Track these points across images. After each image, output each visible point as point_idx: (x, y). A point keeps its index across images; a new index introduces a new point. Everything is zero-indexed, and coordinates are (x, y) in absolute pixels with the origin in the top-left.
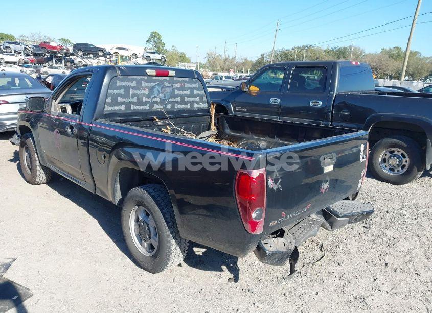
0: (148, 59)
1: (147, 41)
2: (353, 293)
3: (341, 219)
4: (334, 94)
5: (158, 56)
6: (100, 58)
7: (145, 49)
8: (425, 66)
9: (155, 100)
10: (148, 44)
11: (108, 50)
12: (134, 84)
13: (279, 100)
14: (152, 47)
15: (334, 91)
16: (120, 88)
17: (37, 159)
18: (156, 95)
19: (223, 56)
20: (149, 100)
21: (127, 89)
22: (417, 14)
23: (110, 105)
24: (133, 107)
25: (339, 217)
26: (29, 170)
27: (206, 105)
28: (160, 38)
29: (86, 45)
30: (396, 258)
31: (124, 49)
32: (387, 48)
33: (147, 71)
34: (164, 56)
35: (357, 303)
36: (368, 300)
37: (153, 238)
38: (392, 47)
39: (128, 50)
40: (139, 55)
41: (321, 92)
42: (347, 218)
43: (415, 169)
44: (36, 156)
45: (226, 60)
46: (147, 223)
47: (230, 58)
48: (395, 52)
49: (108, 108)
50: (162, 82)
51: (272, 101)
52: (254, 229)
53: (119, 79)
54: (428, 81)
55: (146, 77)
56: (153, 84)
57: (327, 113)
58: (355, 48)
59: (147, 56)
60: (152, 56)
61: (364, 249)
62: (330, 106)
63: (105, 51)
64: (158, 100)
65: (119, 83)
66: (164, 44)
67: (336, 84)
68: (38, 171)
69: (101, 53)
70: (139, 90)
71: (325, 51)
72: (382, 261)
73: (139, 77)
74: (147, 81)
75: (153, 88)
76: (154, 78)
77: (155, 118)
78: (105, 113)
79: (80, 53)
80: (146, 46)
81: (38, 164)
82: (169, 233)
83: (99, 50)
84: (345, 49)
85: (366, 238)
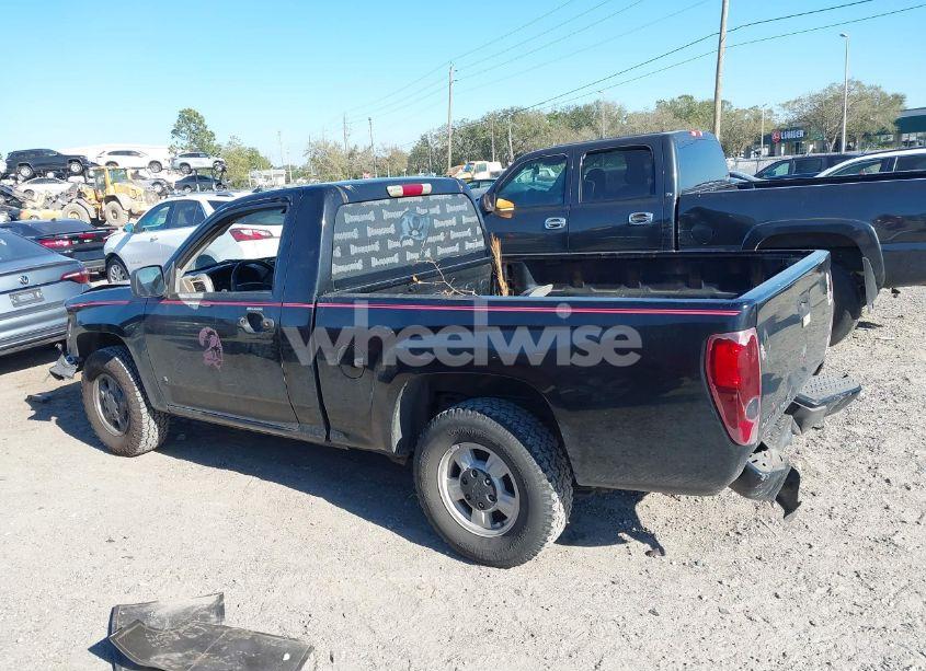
0: (186, 169)
1: (174, 132)
2: (866, 534)
3: (819, 408)
4: (673, 196)
5: (207, 162)
6: (72, 178)
7: (171, 149)
8: (744, 127)
9: (406, 243)
10: (177, 138)
11: (91, 158)
12: (371, 217)
13: (563, 221)
14: (186, 143)
15: (672, 190)
16: (350, 227)
17: (141, 399)
18: (407, 234)
19: (343, 147)
20: (397, 244)
21: (362, 226)
22: (725, 29)
23: (341, 262)
24: (375, 262)
25: (812, 406)
26: (112, 428)
27: (481, 244)
28: (201, 123)
29: (38, 153)
30: (897, 468)
31: (128, 153)
32: (668, 100)
33: (389, 188)
34: (220, 159)
35: (881, 547)
36: (897, 539)
37: (502, 499)
38: (676, 97)
39: (138, 154)
40: (165, 164)
41: (648, 194)
42: (824, 407)
43: (848, 316)
44: (138, 394)
45: (351, 155)
46: (484, 473)
47: (360, 150)
48: (682, 106)
49: (337, 269)
50: (413, 206)
51: (548, 223)
52: (747, 436)
53: (347, 211)
54: (752, 156)
55: (387, 202)
56: (398, 214)
57: (667, 235)
58: (607, 105)
59: (183, 164)
60: (194, 163)
61: (838, 463)
62: (669, 220)
63: (85, 161)
64: (410, 242)
65: (349, 219)
66: (213, 135)
67: (675, 175)
68: (145, 425)
69: (75, 168)
70: (380, 227)
71: (549, 117)
72: (878, 477)
73: (377, 203)
74: (391, 209)
75: (401, 220)
76: (400, 200)
77: (415, 279)
78: (334, 279)
79: (26, 172)
80: (173, 142)
81: (144, 410)
82: (545, 481)
83: (71, 162)
84: (588, 108)
85: (826, 444)
